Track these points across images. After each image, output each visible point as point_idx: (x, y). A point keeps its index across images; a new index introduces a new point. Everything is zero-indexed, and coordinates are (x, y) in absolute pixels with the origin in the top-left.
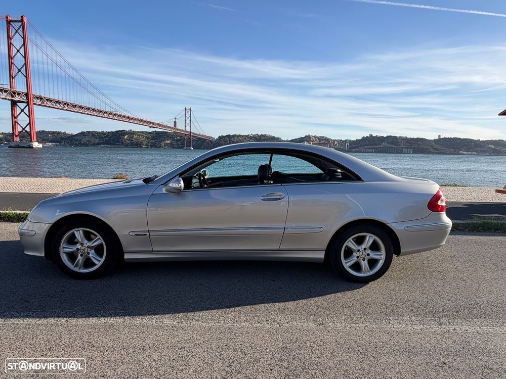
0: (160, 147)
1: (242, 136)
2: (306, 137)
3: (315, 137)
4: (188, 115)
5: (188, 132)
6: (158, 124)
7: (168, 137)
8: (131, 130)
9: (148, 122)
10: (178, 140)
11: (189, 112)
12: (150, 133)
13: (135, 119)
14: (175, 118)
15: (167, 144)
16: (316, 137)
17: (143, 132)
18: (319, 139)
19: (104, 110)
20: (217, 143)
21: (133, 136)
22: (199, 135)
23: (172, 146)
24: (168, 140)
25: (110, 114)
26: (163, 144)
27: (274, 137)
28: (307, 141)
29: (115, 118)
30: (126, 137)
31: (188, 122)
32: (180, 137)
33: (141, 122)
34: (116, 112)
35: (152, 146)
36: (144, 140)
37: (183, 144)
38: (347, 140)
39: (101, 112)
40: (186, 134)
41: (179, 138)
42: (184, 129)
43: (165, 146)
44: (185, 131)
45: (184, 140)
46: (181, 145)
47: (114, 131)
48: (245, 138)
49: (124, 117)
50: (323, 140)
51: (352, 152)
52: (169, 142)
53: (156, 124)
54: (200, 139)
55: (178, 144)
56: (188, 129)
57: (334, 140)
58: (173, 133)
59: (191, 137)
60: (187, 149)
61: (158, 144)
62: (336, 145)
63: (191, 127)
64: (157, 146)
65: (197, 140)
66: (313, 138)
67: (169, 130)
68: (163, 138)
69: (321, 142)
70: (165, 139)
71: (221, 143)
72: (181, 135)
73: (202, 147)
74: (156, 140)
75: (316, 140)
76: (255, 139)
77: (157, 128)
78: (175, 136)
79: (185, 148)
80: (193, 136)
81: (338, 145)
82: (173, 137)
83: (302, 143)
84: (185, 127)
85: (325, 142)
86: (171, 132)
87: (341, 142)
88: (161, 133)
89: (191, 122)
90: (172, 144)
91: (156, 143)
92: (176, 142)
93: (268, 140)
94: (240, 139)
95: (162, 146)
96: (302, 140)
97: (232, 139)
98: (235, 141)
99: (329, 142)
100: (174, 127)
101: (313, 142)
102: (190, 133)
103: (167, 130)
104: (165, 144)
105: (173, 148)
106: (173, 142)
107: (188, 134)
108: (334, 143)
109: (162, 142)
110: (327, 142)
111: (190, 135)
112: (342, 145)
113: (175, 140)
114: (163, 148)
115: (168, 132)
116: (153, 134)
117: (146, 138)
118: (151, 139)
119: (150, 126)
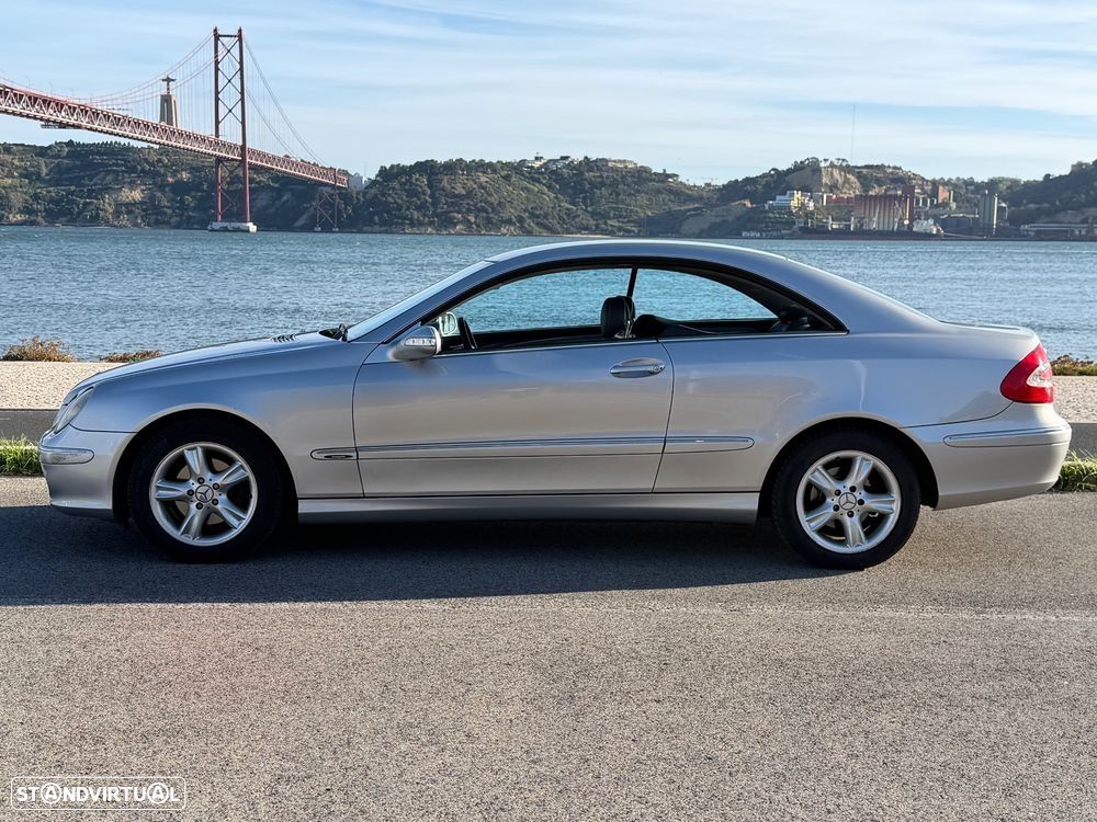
0: (95, 220)
1: (490, 165)
2: (799, 168)
3: (841, 168)
4: (229, 67)
5: (231, 147)
6: (84, 111)
7: (132, 170)
9: (33, 99)
10: (180, 188)
12: (42, 152)
14: (168, 80)
15: (130, 207)
16: (848, 169)
18: (859, 176)
20: (374, 202)
22: (286, 161)
23: (152, 216)
24: (132, 184)
26: (107, 204)
27: (645, 170)
28: (805, 189)
31: (230, 96)
32: (193, 170)
35: (52, 217)
36: (14, 187)
37: (206, 204)
38: (1001, 180)
40: (219, 160)
41: (185, 176)
42: (209, 132)
43: (117, 214)
44: (217, 144)
45: (213, 184)
46: (196, 209)
48: (507, 178)
50: (880, 183)
51: (1026, 237)
52: (137, 195)
53: (72, 110)
54: (287, 181)
55: (183, 207)
56: (230, 133)
57: (935, 184)
58: (155, 150)
59: (244, 173)
60: (225, 230)
61: (86, 204)
62: (945, 204)
63: (243, 123)
64: (79, 213)
65: (277, 185)
66: (832, 174)
67: (137, 139)
68: (109, 178)
69: (871, 193)
70: (116, 180)
71: (390, 199)
72: (194, 164)
73: (300, 222)
74: (73, 188)
75: (847, 181)
76: (555, 181)
77: (79, 127)
78: (165, 166)
79: (216, 225)
80: (254, 168)
81: (954, 205)
82: (158, 174)
83: (778, 198)
84: (217, 123)
85: (893, 192)
86: (145, 145)
87: (968, 191)
88: (99, 153)
89: (242, 99)
90: (155, 207)
91: (73, 202)
92: (171, 195)
93: (614, 184)
94: (483, 179)
95: (102, 214)
96: (779, 182)
97: (445, 183)
98: (460, 190)
99: (909, 190)
100: (162, 119)
101: (831, 191)
102: (243, 155)
103: (127, 137)
104: (119, 205)
105: (157, 224)
106: (159, 194)
107: (231, 156)
108: (935, 194)
109: (103, 198)
110: (899, 192)
111: (243, 161)
112: (976, 205)
113: (168, 185)
114: (107, 223)
115: (129, 149)
116: (58, 157)
117: (22, 175)
118: (49, 183)
119: (46, 116)
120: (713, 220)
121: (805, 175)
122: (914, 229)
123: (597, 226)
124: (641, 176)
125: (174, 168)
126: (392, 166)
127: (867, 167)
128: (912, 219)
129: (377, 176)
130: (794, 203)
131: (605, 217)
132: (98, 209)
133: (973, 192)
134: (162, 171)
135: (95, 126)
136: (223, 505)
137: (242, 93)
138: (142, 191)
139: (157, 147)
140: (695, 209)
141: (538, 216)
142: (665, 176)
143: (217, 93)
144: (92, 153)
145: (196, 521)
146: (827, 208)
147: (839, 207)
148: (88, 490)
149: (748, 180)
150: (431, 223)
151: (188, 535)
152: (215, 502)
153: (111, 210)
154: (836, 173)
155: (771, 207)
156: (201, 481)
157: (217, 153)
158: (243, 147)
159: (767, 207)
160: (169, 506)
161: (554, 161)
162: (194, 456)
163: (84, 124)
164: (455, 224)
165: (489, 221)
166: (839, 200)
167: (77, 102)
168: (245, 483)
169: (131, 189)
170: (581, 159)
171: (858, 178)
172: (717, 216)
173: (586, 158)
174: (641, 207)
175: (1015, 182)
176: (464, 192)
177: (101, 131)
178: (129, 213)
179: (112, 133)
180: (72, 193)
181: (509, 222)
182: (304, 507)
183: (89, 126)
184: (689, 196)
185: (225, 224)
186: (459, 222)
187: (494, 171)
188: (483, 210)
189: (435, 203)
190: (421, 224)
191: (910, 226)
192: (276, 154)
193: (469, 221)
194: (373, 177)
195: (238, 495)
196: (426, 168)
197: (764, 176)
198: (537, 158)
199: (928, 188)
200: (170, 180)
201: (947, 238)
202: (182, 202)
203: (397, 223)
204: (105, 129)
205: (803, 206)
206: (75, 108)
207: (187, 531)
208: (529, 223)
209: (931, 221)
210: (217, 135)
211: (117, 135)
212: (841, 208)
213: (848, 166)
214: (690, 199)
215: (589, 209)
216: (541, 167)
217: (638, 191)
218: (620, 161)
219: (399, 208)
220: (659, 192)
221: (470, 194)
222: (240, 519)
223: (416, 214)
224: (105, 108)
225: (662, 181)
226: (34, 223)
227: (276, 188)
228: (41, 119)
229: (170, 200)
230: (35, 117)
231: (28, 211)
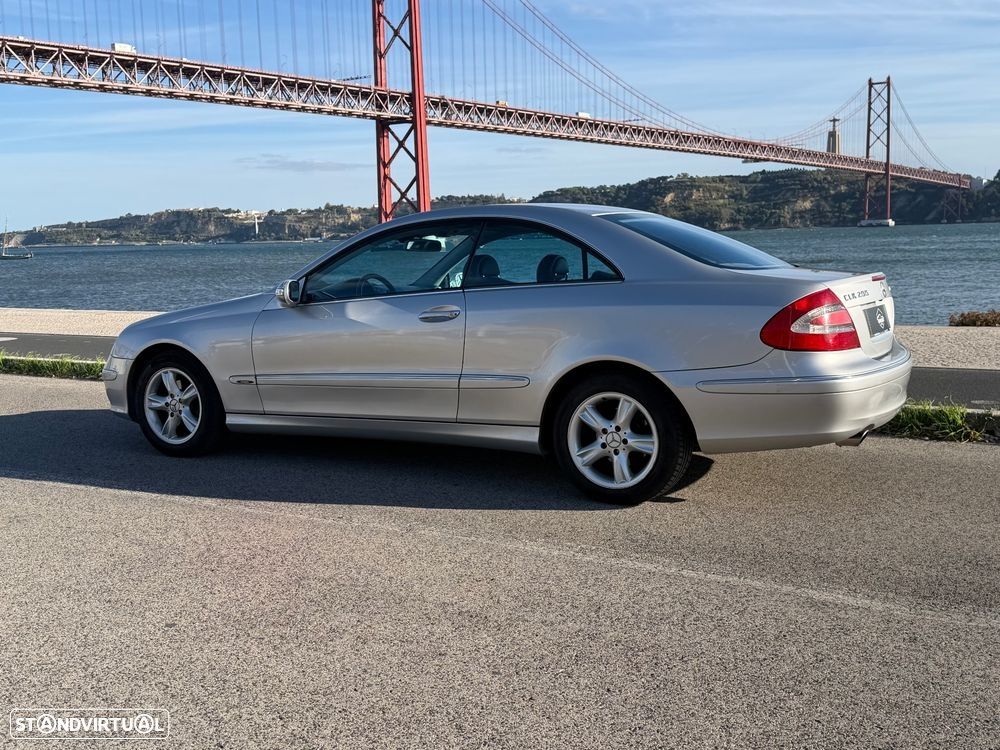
0: (777, 224)
4: (879, 106)
5: (877, 165)
6: (772, 148)
7: (805, 187)
8: (685, 175)
9: (738, 144)
10: (839, 198)
11: (884, 94)
12: (743, 179)
13: (697, 139)
14: (834, 120)
15: (802, 214)
17: (721, 179)
19: (607, 119)
20: (991, 197)
21: (691, 195)
22: (921, 171)
23: (817, 217)
24: (805, 197)
25: (623, 129)
26: (786, 213)
29: (637, 140)
30: (669, 198)
31: (879, 127)
32: (849, 183)
33: (716, 144)
34: (640, 124)
35: (748, 224)
36: (724, 205)
37: (857, 208)
39: (597, 126)
40: (869, 175)
41: (843, 188)
42: (862, 154)
43: (793, 219)
44: (867, 163)
45: (863, 193)
46: (850, 212)
47: (633, 181)
49: (663, 134)
52: (808, 205)
53: (764, 148)
54: (921, 186)
55: (841, 211)
56: (878, 154)
58: (822, 172)
59: (887, 182)
60: (871, 225)
61: (772, 213)
63: (888, 146)
64: (767, 220)
65: (913, 190)
67: (808, 165)
68: (788, 194)
70: (793, 195)
72: (850, 179)
73: (931, 217)
74: (763, 203)
77: (768, 160)
78: (829, 182)
79: (863, 223)
80: (894, 178)
82: (823, 188)
84: (868, 147)
86: (815, 169)
88: (783, 177)
89: (888, 129)
90: (820, 212)
91: (763, 212)
92: (831, 203)
95: (782, 219)
100: (828, 150)
102: (887, 170)
103: (802, 164)
104: (794, 213)
105: (821, 224)
106: (823, 203)
107: (877, 171)
109: (784, 208)
111: (887, 174)
113: (830, 196)
114: (786, 226)
115: (804, 172)
116: (755, 182)
117: (730, 197)
118: (748, 201)
119: (746, 155)
125: (835, 183)
132: (780, 216)
134: (827, 186)
135: (779, 159)
137: (888, 124)
138: (812, 202)
139: (823, 169)
143: (869, 125)
144: (778, 177)
153: (789, 217)
157: (867, 170)
158: (887, 164)
163: (771, 158)
167: (767, 142)
169: (804, 201)
177: (783, 162)
178: (801, 217)
179: (790, 162)
180: (763, 206)
183: (775, 158)
185: (869, 222)
192: (913, 167)
194: (992, 179)
200: (832, 192)
202: (840, 207)
204: (786, 160)
210: (868, 156)
211: (794, 163)
224: (786, 145)
226: (736, 229)
227: (910, 193)
228: (743, 157)
229: (831, 206)
230: (738, 157)
231: (733, 220)
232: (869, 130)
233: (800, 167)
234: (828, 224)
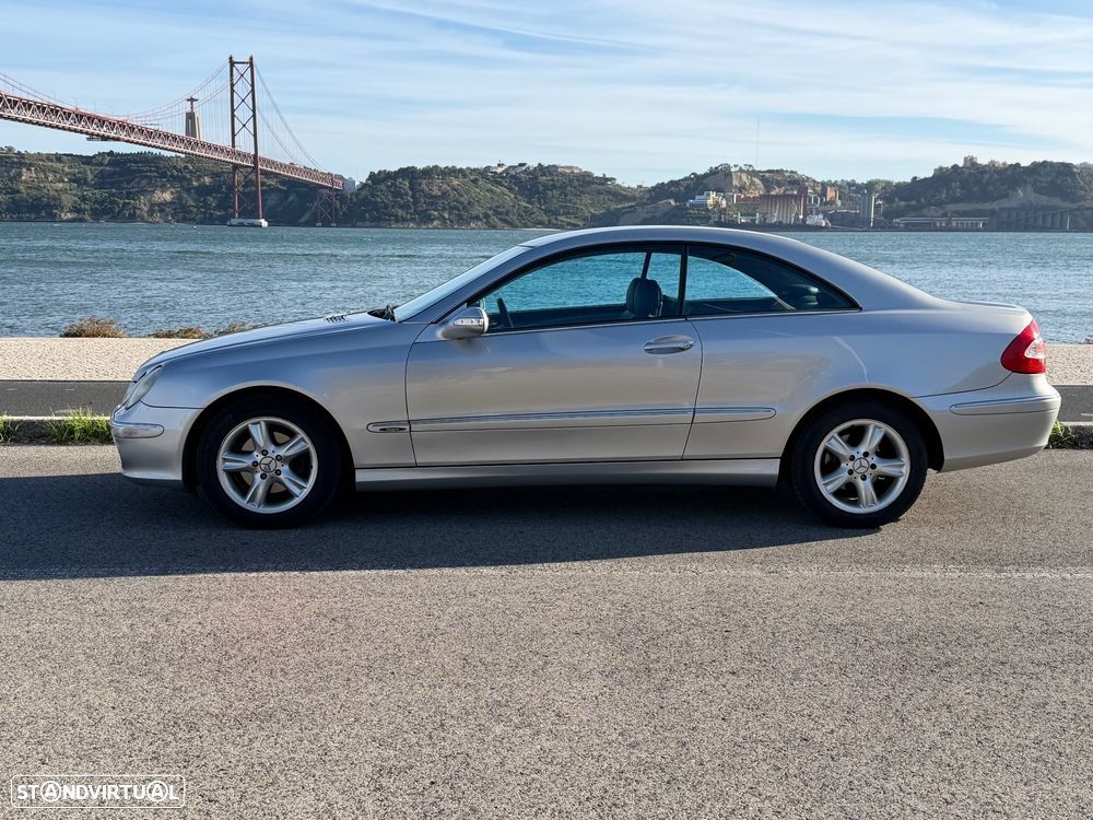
0: (133, 217)
1: (461, 170)
2: (713, 172)
3: (748, 172)
4: (242, 89)
5: (245, 156)
6: (122, 126)
7: (163, 175)
9: (80, 117)
10: (203, 191)
11: (248, 75)
12: (87, 160)
13: (27, 105)
14: (192, 100)
15: (162, 207)
16: (754, 173)
18: (763, 179)
20: (365, 201)
21: (20, 175)
22: (292, 167)
23: (180, 212)
24: (163, 188)
26: (143, 204)
27: (588, 175)
28: (718, 190)
31: (243, 113)
32: (214, 175)
33: (52, 114)
35: (97, 215)
36: (64, 191)
37: (225, 204)
38: (877, 182)
40: (236, 167)
41: (207, 180)
42: (226, 142)
43: (151, 212)
44: (233, 153)
45: (231, 188)
46: (218, 207)
48: (475, 181)
50: (779, 184)
51: (896, 229)
52: (167, 196)
53: (112, 125)
54: (293, 184)
55: (206, 205)
56: (244, 144)
57: (824, 185)
58: (182, 159)
59: (257, 178)
60: (242, 225)
61: (125, 204)
62: (832, 202)
63: (255, 136)
64: (119, 212)
65: (285, 188)
66: (741, 178)
67: (166, 149)
68: (144, 182)
69: (773, 193)
70: (150, 184)
71: (378, 199)
72: (215, 170)
73: (303, 219)
75: (752, 183)
76: (515, 184)
77: (118, 139)
78: (190, 172)
79: (234, 221)
80: (264, 173)
81: (839, 203)
82: (184, 178)
83: (697, 197)
84: (233, 135)
85: (789, 193)
86: (173, 154)
87: (850, 190)
88: (135, 162)
89: (254, 116)
90: (182, 206)
91: (115, 202)
92: (195, 196)
93: (563, 187)
94: (455, 182)
95: (138, 212)
96: (698, 184)
97: (424, 186)
98: (436, 192)
99: (803, 190)
100: (187, 134)
101: (741, 192)
102: (255, 162)
103: (158, 147)
104: (153, 205)
105: (184, 220)
106: (185, 196)
107: (245, 163)
108: (824, 194)
109: (139, 199)
110: (795, 192)
111: (255, 168)
112: (857, 203)
113: (195, 188)
114: (143, 220)
115: (159, 158)
116: (101, 164)
117: (71, 181)
118: (95, 186)
119: (91, 131)
120: (645, 215)
121: (718, 178)
122: (808, 222)
123: (549, 221)
124: (586, 180)
125: (198, 174)
126: (380, 172)
127: (769, 171)
128: (805, 215)
129: (368, 180)
130: (710, 202)
131: (556, 213)
132: (135, 208)
133: (855, 192)
134: (188, 176)
135: (132, 139)
136: (286, 474)
137: (254, 111)
138: (172, 193)
139: (183, 156)
140: (630, 207)
141: (501, 213)
142: (605, 180)
143: (233, 110)
144: (130, 161)
145: (261, 491)
146: (737, 205)
147: (747, 205)
148: (159, 461)
149: (672, 183)
150: (413, 220)
151: (253, 504)
152: (278, 472)
153: (146, 209)
154: (744, 177)
155: (692, 205)
156: (264, 453)
157: (234, 161)
158: (256, 155)
159: (688, 205)
160: (235, 476)
161: (514, 167)
162: (258, 430)
163: (122, 137)
164: (433, 220)
165: (460, 217)
166: (747, 199)
167: (116, 118)
168: (305, 455)
169: (163, 192)
170: (536, 165)
171: (762, 180)
172: (647, 213)
173: (540, 164)
174: (585, 205)
175: (888, 183)
176: (439, 194)
177: (137, 143)
178: (161, 211)
179: (145, 145)
180: (113, 195)
181: (477, 218)
182: (361, 476)
183: (126, 138)
184: (624, 196)
185: (241, 220)
186: (436, 218)
187: (465, 176)
188: (456, 208)
189: (416, 203)
190: (404, 220)
191: (804, 220)
192: (282, 162)
193: (444, 217)
194: (364, 181)
195: (299, 465)
196: (408, 173)
197: (686, 179)
198: (499, 165)
199: (819, 189)
200: (195, 184)
201: (833, 230)
202: (205, 202)
203: (385, 220)
204: (141, 141)
205: (717, 204)
206: (114, 124)
207: (252, 500)
208: (495, 219)
209: (821, 216)
210: (233, 146)
211: (150, 146)
212: (748, 206)
213: (754, 171)
214: (625, 198)
215: (543, 207)
216: (503, 172)
217: (583, 192)
218: (568, 167)
219: (386, 207)
220: (599, 193)
221: (444, 195)
222: (301, 488)
223: (400, 212)
224: (139, 124)
225: (603, 184)
226: (82, 220)
227: (283, 191)
228: (87, 133)
229: (195, 200)
230: (81, 132)
231: (76, 210)
232: (233, 116)
233: (155, 151)
234: (193, 221)
